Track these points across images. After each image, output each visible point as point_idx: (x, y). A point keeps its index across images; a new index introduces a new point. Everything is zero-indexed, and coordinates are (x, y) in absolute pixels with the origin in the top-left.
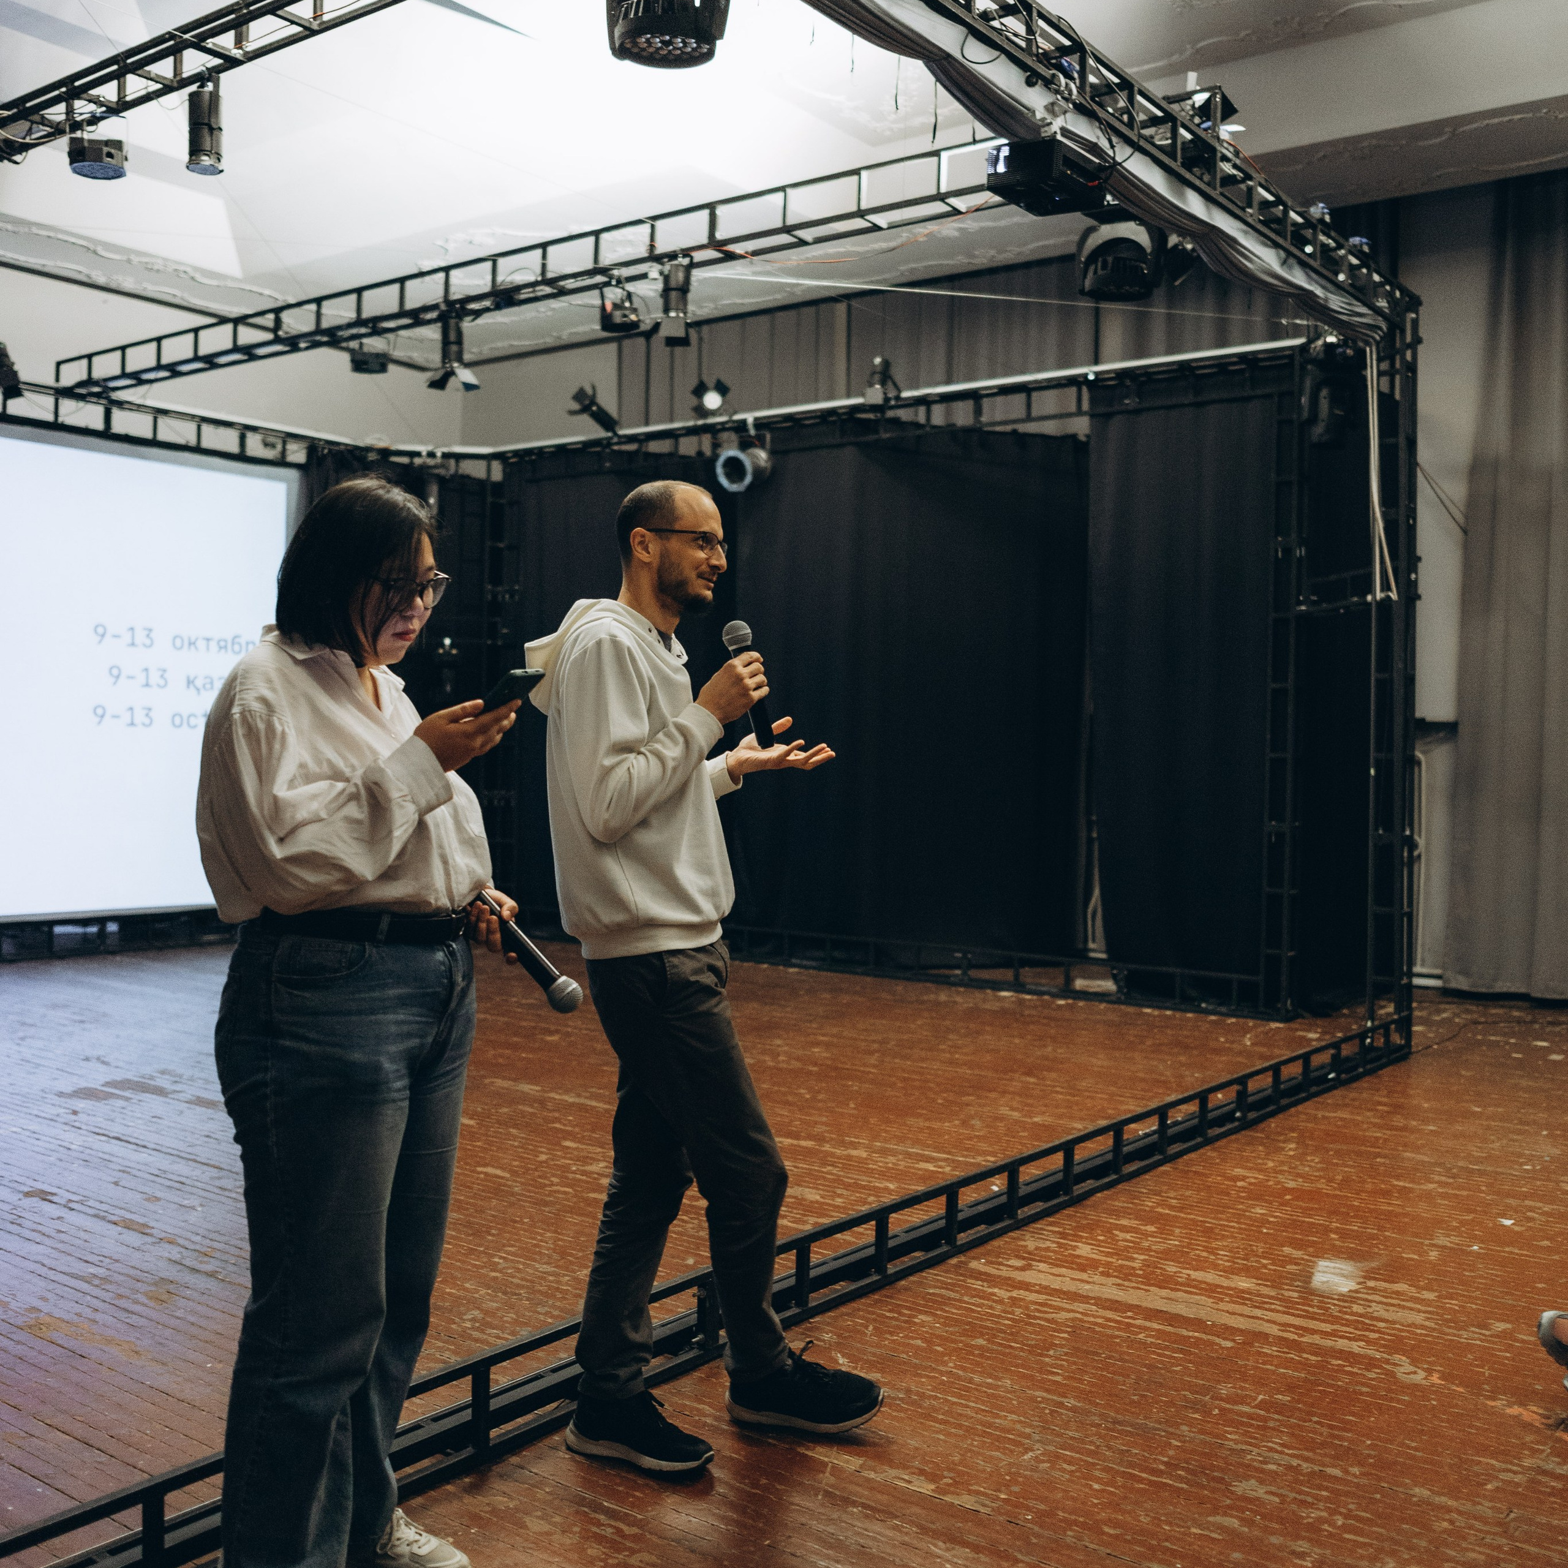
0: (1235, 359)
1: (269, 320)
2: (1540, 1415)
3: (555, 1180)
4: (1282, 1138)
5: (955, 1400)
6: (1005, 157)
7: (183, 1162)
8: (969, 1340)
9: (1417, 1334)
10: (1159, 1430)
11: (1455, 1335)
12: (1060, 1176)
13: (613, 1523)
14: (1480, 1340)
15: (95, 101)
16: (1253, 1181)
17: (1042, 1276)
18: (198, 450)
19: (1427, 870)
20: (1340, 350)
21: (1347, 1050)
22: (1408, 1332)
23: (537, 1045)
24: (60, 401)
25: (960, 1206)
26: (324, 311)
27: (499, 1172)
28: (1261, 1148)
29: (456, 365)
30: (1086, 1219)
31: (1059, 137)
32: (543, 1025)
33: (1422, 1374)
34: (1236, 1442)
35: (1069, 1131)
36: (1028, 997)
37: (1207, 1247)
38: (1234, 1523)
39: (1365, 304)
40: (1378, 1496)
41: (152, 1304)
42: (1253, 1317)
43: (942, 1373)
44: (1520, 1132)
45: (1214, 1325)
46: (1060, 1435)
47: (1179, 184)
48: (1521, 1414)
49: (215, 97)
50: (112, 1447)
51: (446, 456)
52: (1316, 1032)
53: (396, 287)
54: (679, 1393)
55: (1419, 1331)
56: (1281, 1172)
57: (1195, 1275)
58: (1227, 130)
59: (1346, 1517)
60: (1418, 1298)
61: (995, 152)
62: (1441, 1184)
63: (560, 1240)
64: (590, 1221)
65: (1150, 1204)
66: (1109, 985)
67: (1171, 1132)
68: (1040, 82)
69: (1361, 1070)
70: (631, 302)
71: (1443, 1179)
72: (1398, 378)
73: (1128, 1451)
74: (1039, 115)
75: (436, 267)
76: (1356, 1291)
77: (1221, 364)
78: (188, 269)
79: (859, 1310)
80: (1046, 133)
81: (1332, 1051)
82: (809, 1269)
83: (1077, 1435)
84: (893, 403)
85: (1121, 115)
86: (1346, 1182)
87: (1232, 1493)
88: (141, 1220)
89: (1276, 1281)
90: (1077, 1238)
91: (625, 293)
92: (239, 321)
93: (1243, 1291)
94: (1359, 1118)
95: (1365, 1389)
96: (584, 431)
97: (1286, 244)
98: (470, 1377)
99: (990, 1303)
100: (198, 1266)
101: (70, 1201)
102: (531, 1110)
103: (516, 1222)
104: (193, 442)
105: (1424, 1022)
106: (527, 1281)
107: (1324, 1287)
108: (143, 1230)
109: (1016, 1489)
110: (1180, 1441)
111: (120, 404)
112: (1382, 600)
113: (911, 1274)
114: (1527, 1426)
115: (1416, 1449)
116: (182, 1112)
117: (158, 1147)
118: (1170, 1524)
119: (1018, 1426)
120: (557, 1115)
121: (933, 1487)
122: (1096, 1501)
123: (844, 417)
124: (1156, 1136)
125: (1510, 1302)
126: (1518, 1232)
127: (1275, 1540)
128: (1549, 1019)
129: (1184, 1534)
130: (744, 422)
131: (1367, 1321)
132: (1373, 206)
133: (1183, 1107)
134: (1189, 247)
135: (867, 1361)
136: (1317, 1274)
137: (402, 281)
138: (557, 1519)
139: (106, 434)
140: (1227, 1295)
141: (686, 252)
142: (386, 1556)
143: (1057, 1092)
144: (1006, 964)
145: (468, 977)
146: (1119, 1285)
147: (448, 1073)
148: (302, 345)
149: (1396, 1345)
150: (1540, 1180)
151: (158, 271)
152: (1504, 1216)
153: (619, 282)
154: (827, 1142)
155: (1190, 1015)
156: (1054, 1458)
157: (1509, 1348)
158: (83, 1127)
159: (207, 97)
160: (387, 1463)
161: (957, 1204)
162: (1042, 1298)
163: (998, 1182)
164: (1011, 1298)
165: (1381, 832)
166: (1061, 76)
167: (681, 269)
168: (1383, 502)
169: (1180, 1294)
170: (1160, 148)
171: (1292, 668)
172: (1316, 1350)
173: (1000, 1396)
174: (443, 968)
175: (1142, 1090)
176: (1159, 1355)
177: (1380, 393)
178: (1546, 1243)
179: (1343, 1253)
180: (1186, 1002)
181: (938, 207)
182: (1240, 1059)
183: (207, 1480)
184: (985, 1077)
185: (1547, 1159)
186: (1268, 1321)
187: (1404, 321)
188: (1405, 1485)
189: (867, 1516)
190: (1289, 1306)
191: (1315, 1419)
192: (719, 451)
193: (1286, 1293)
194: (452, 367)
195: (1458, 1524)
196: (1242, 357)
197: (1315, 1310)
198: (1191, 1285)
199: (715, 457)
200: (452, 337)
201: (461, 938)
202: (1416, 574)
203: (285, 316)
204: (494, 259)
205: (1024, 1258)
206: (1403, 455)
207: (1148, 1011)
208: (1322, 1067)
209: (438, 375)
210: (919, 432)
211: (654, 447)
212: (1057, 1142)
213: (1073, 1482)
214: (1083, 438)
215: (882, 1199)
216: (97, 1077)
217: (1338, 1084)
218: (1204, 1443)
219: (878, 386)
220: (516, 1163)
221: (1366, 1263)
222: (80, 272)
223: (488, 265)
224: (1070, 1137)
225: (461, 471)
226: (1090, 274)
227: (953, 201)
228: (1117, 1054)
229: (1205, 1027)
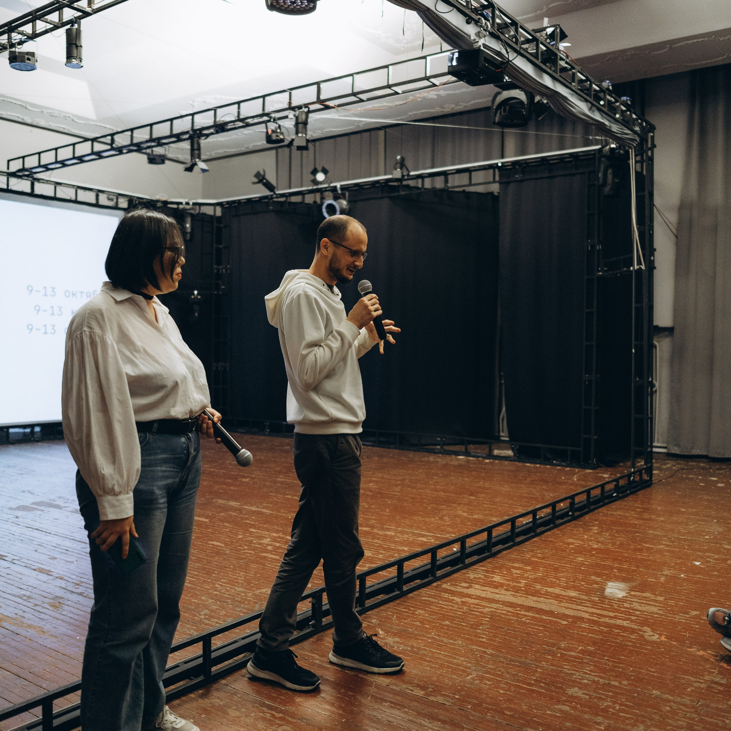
0: (568, 156)
1: (108, 139)
2: (713, 655)
3: (246, 547)
4: (591, 524)
5: (435, 651)
6: (456, 58)
7: (68, 540)
8: (441, 622)
9: (655, 617)
10: (532, 664)
11: (672, 617)
12: (486, 543)
13: (270, 712)
14: (685, 620)
15: (22, 33)
16: (577, 545)
17: (476, 591)
18: (76, 202)
19: (660, 396)
20: (617, 151)
21: (622, 482)
22: (650, 616)
23: (238, 483)
24: (10, 179)
25: (438, 558)
26: (135, 135)
27: (219, 544)
28: (581, 529)
29: (197, 160)
30: (498, 563)
31: (482, 48)
32: (241, 474)
33: (657, 636)
34: (568, 670)
35: (490, 522)
36: (472, 458)
37: (556, 577)
38: (566, 708)
39: (629, 129)
40: (636, 695)
41: (51, 608)
42: (576, 610)
43: (429, 638)
44: (703, 521)
45: (558, 614)
46: (484, 667)
47: (539, 71)
48: (704, 655)
49: (78, 31)
50: (30, 677)
51: (194, 204)
52: (607, 474)
53: (169, 123)
54: (303, 649)
55: (655, 616)
56: (591, 540)
57: (549, 590)
58: (563, 45)
59: (621, 705)
60: (655, 600)
61: (451, 56)
62: (667, 545)
63: (248, 576)
64: (262, 566)
65: (529, 556)
66: (510, 453)
67: (539, 522)
68: (473, 22)
69: (628, 492)
70: (280, 129)
71: (667, 543)
72: (645, 164)
73: (516, 674)
74: (472, 38)
75: (188, 113)
76: (626, 597)
77: (561, 158)
78: (71, 116)
79: (390, 608)
80: (476, 46)
81: (615, 483)
82: (365, 589)
83: (492, 667)
84: (406, 177)
85: (512, 38)
86: (621, 545)
87: (567, 694)
88: (48, 568)
89: (588, 592)
90: (494, 573)
91: (277, 125)
92: (94, 140)
93: (572, 597)
94: (628, 515)
95: (629, 644)
96: (260, 192)
97: (591, 100)
98: (202, 642)
99: (452, 604)
100: (74, 590)
101: (14, 559)
102: (235, 514)
103: (227, 567)
104: (73, 198)
105: (659, 469)
106: (231, 595)
107: (610, 595)
108: (48, 573)
109: (463, 693)
110: (542, 669)
111: (38, 180)
112: (638, 269)
113: (414, 591)
114: (707, 660)
115: (654, 672)
116: (68, 517)
117: (56, 533)
118: (536, 709)
119: (465, 663)
120: (247, 516)
121: (423, 692)
122: (501, 699)
123: (383, 184)
124: (531, 524)
125: (699, 601)
126: (702, 568)
127: (586, 716)
128: (718, 467)
129: (543, 714)
130: (336, 187)
131: (631, 611)
132: (633, 83)
133: (544, 510)
134: (545, 102)
135: (393, 633)
136: (607, 589)
137: (171, 120)
138: (243, 710)
139: (32, 194)
140: (564, 599)
141: (306, 106)
142: (160, 728)
143: (485, 504)
144: (461, 443)
145: (197, 450)
146: (513, 595)
147: (187, 496)
148: (125, 151)
149: (645, 622)
150: (713, 543)
151: (56, 117)
152: (696, 561)
153: (274, 120)
154: (375, 528)
155: (548, 466)
156: (482, 679)
157: (698, 623)
158: (21, 524)
159: (74, 31)
160: (161, 684)
161: (436, 557)
162: (476, 601)
163: (456, 546)
164: (462, 602)
165: (637, 379)
166: (483, 19)
167: (304, 113)
168: (638, 223)
169: (542, 599)
170: (531, 54)
171: (595, 301)
172: (608, 625)
173: (456, 649)
174: (184, 445)
175: (525, 502)
176: (532, 628)
177: (636, 172)
178: (716, 573)
179: (620, 579)
180: (546, 460)
181: (426, 83)
182: (571, 487)
183: (75, 693)
184: (451, 496)
185: (716, 533)
186: (584, 611)
187: (648, 136)
188: (649, 690)
189: (392, 707)
190: (594, 604)
191: (606, 658)
192: (324, 201)
193: (592, 598)
194: (195, 161)
195: (673, 708)
196: (571, 154)
197: (606, 606)
198: (547, 594)
199: (322, 204)
200: (196, 147)
201: (194, 431)
202: (654, 257)
203: (116, 137)
204: (215, 109)
205: (468, 583)
206: (647, 200)
207: (528, 465)
208: (610, 491)
209: (188, 165)
210: (419, 191)
211: (294, 199)
212: (484, 527)
213: (490, 689)
214: (496, 194)
215: (401, 555)
216: (28, 500)
217: (618, 498)
218: (553, 670)
219: (399, 170)
220: (227, 540)
221: (631, 584)
222: (19, 117)
223: (212, 112)
224: (490, 525)
225: (201, 212)
226: (498, 115)
227: (432, 80)
228: (513, 485)
229: (555, 472)
